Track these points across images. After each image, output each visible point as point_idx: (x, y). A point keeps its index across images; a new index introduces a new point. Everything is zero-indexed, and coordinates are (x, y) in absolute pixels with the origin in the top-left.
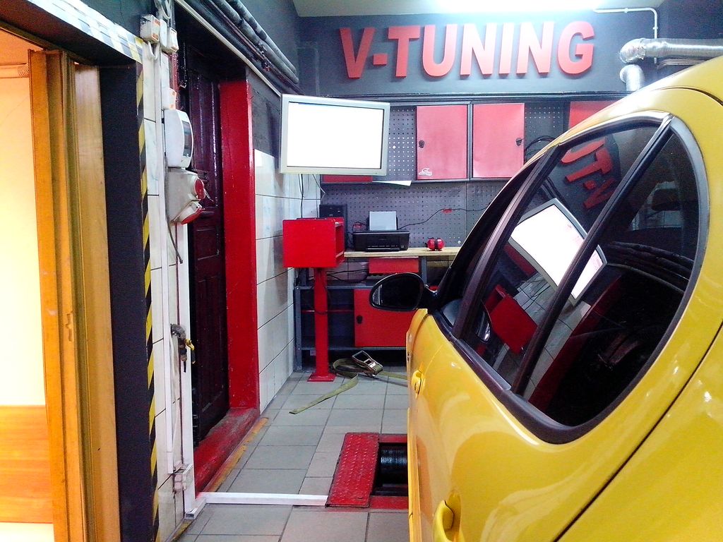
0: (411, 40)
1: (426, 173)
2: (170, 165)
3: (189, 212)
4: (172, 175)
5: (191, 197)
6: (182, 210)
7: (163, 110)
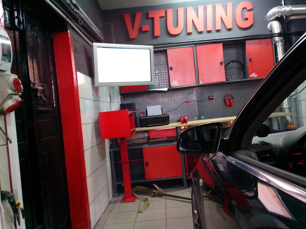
0: (160, 17)
1: (175, 84)
5: (10, 91)
6: (4, 102)
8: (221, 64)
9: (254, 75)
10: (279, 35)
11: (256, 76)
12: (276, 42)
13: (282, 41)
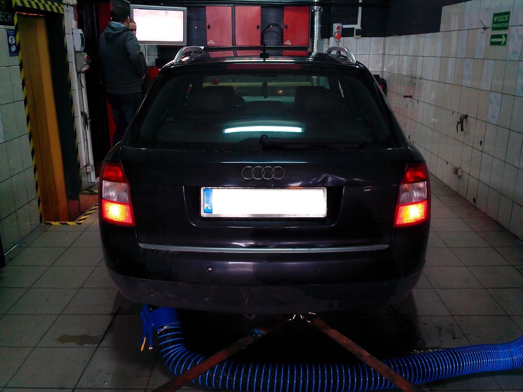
1: (211, 42)
2: (76, 50)
3: (85, 69)
4: (77, 54)
5: (85, 63)
6: (82, 68)
7: (72, 29)
8: (258, 27)
9: (288, 43)
10: (318, 4)
11: (290, 44)
12: (315, 11)
13: (320, 10)
